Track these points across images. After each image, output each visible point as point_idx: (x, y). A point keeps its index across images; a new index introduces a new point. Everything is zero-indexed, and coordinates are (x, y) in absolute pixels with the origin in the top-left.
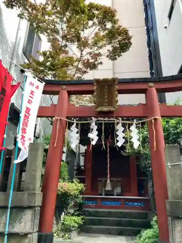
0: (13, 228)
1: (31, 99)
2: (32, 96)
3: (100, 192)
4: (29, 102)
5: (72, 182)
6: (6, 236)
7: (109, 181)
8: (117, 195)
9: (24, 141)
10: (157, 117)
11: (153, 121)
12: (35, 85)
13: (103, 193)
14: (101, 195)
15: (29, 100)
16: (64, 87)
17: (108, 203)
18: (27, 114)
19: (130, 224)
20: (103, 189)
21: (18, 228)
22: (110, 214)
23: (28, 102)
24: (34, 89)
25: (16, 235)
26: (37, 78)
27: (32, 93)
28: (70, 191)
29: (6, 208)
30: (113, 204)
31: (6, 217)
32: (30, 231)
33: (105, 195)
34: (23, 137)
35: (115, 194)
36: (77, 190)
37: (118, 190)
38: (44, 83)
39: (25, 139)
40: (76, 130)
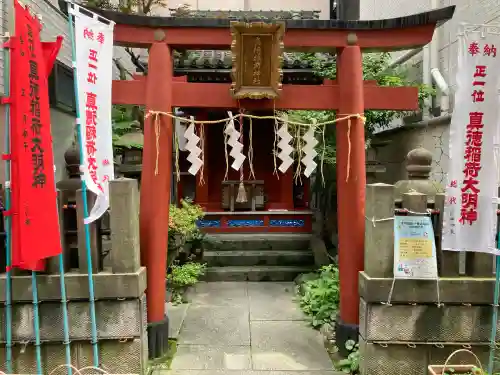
0: (104, 330)
1: (93, 71)
2: (93, 63)
3: (225, 204)
4: (92, 78)
5: (180, 206)
6: (96, 347)
7: (242, 186)
8: (257, 209)
9: (95, 168)
10: (358, 115)
11: (349, 121)
12: (96, 35)
13: (232, 208)
14: (228, 210)
15: (90, 74)
16: (160, 34)
17: (240, 224)
18: (91, 109)
19: (281, 261)
20: (232, 201)
21: (113, 331)
22: (245, 245)
23: (89, 80)
24: (94, 44)
25: (113, 342)
26: (96, 15)
27: (93, 55)
28: (181, 229)
29: (87, 301)
30: (251, 224)
31: (89, 314)
32: (135, 334)
33: (236, 210)
34: (92, 160)
35: (254, 207)
36: (192, 222)
37: (259, 200)
38: (113, 23)
39: (95, 164)
40: (197, 139)
